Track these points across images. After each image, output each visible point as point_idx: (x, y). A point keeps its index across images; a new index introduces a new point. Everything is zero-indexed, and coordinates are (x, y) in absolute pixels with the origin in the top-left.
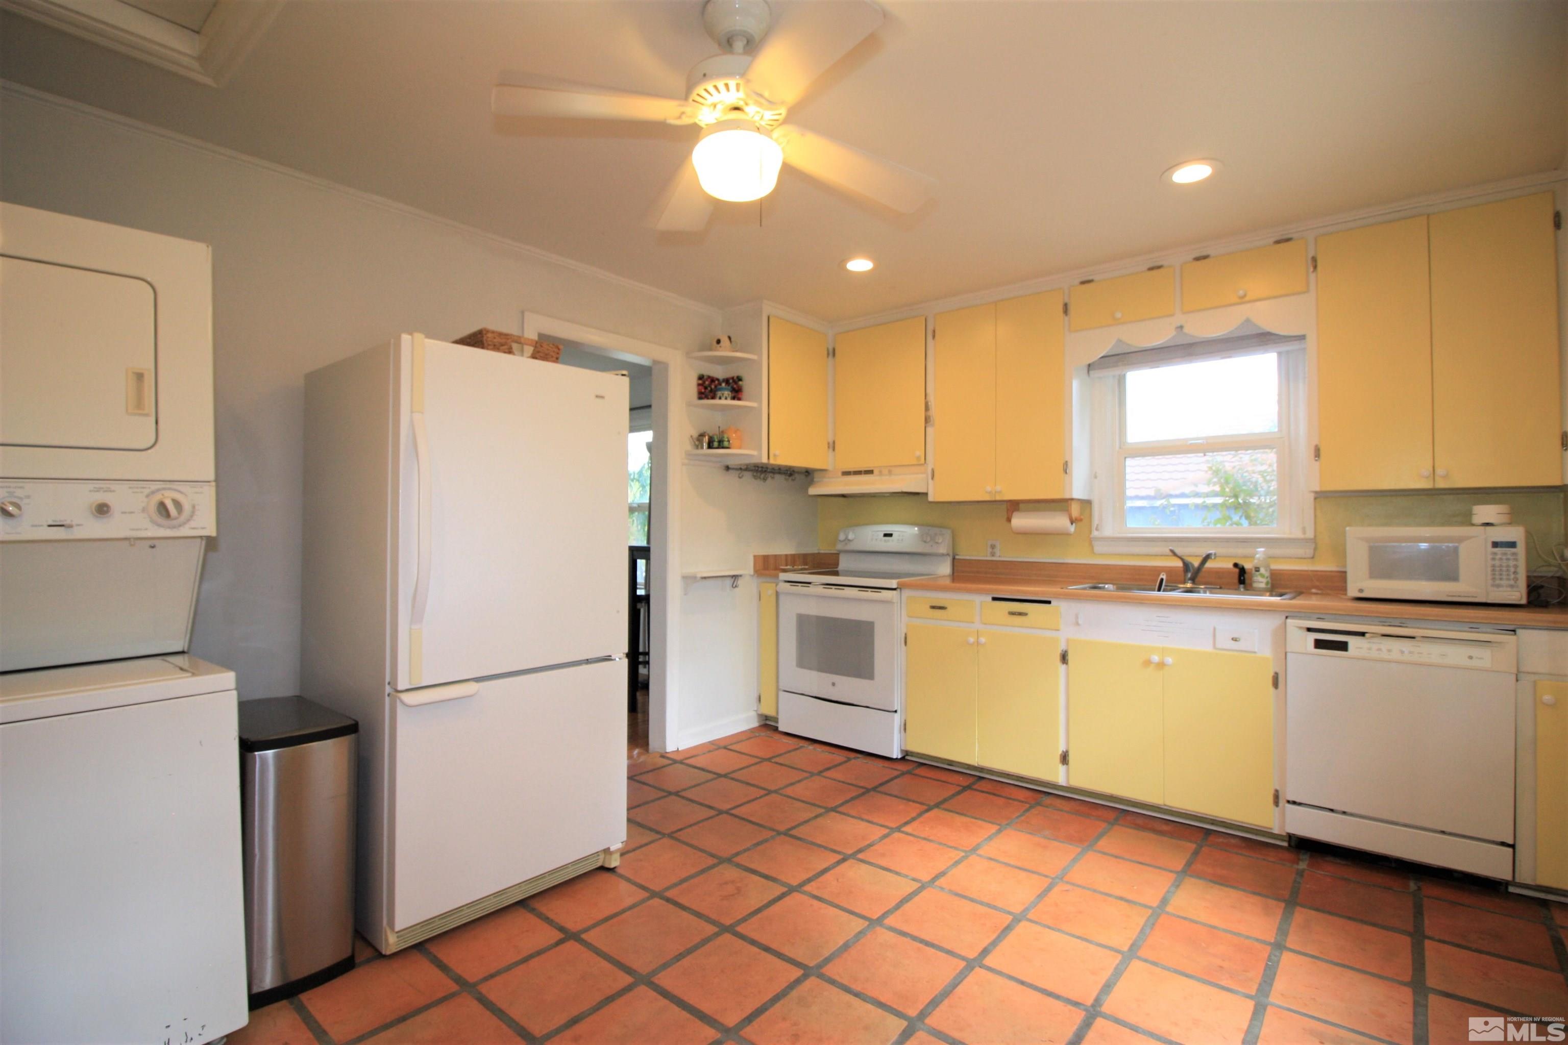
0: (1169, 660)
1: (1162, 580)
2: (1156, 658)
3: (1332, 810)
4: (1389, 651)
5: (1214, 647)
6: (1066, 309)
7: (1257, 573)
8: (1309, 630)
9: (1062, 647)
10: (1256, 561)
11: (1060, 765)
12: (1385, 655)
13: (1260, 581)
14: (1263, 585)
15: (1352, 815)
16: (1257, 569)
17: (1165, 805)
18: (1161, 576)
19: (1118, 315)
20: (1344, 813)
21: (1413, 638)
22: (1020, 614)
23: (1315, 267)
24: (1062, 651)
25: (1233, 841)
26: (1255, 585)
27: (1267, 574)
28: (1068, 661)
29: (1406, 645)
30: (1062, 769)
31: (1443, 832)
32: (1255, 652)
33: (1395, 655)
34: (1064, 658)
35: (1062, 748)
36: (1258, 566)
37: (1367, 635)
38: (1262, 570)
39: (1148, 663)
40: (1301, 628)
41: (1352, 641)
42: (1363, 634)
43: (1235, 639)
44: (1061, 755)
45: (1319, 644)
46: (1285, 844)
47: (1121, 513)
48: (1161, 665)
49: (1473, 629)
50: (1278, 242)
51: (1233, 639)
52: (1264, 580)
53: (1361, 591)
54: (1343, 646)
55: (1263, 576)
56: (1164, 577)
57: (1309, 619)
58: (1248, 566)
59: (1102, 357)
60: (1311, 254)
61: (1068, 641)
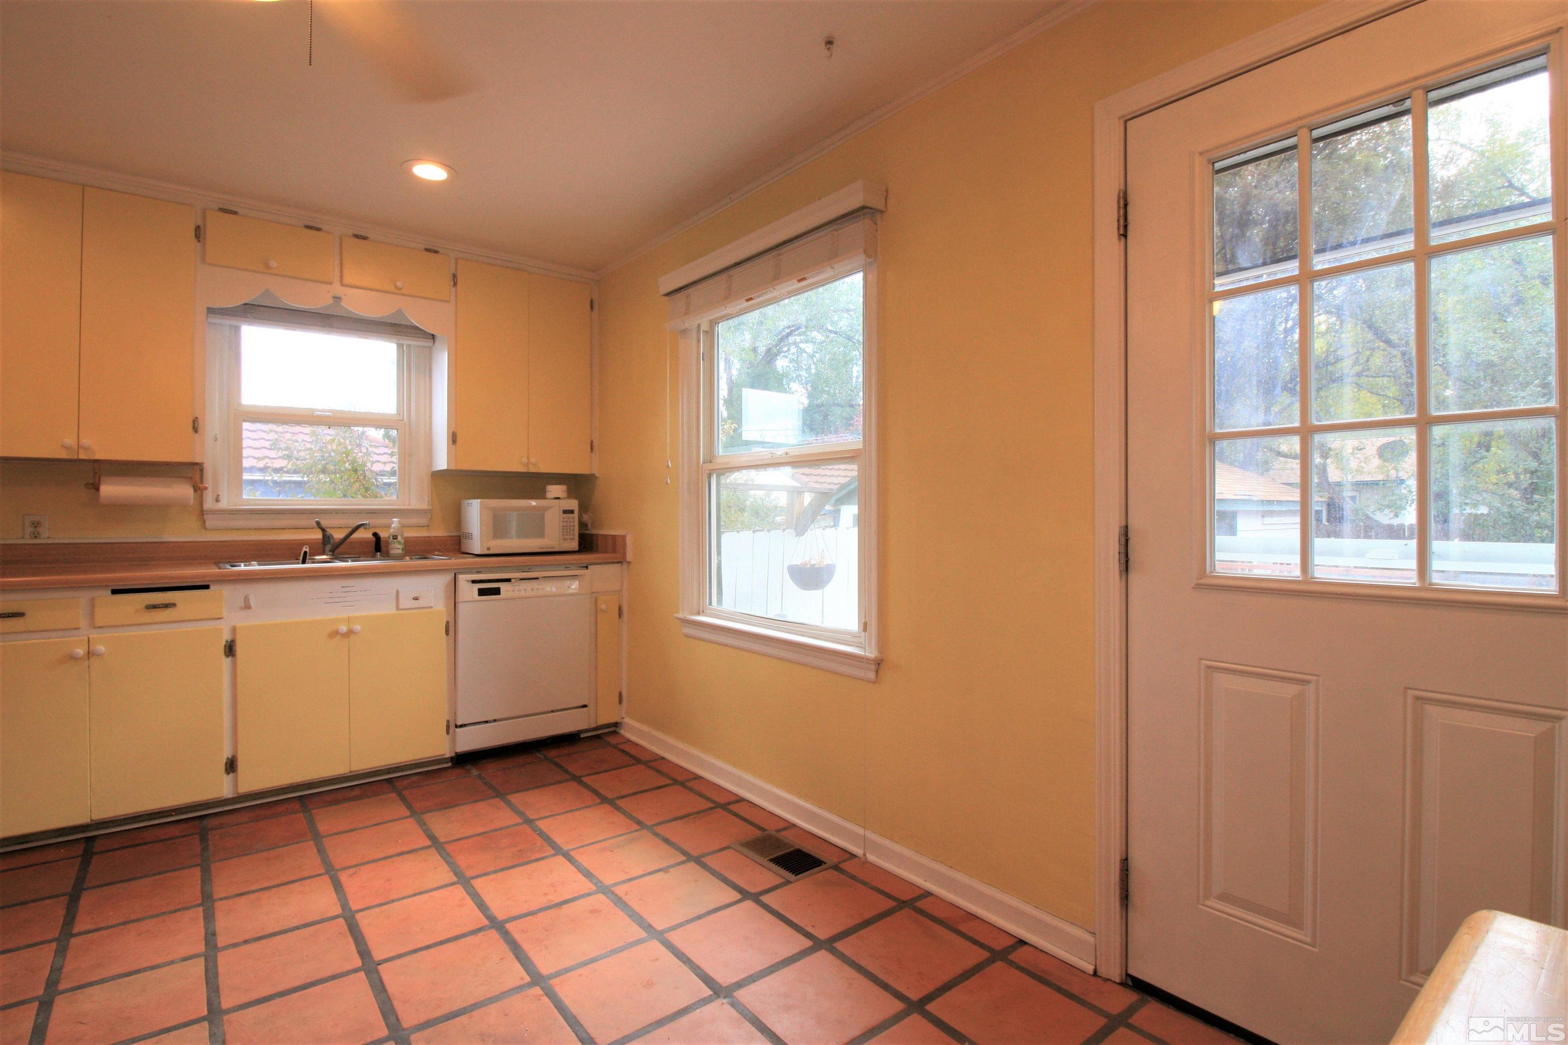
0: (358, 628)
1: (305, 553)
2: (344, 628)
3: (486, 722)
4: (525, 590)
5: (398, 608)
6: (199, 233)
7: (395, 541)
8: (474, 582)
9: (226, 636)
10: (392, 530)
11: (225, 775)
12: (523, 594)
13: (397, 548)
14: (400, 551)
15: (500, 720)
16: (395, 537)
17: (351, 772)
18: (304, 549)
19: (273, 264)
20: (495, 721)
21: (538, 579)
22: (166, 606)
23: (455, 284)
24: (227, 641)
25: (414, 778)
26: (392, 552)
27: (402, 542)
28: (235, 651)
29: (534, 584)
30: (227, 779)
31: (552, 711)
32: (431, 607)
33: (530, 593)
34: (230, 649)
35: (227, 753)
36: (396, 534)
37: (513, 580)
38: (399, 538)
39: (335, 634)
40: (468, 581)
41: (503, 586)
42: (508, 580)
43: (416, 599)
44: (226, 764)
45: (482, 592)
46: (450, 764)
47: (239, 484)
48: (350, 632)
49: (567, 568)
50: (427, 250)
51: (413, 599)
52: (401, 547)
53: (489, 549)
54: (497, 591)
55: (399, 543)
56: (307, 550)
57: (471, 573)
58: (383, 535)
59: (245, 304)
60: (453, 271)
61: (234, 630)
